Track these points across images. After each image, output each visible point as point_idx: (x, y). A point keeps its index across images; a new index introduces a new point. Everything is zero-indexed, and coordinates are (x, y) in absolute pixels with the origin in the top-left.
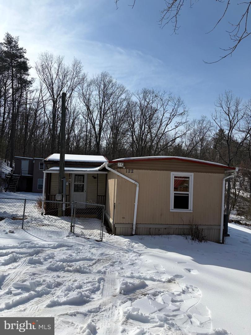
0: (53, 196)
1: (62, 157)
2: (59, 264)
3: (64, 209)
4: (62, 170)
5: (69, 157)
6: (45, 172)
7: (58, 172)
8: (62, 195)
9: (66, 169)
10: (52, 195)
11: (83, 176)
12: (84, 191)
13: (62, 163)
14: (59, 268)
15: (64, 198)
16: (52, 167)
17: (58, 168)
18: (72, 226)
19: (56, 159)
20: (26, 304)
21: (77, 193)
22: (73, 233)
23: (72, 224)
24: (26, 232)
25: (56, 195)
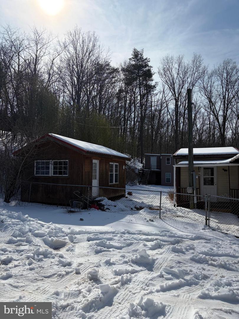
0: (184, 189)
1: (191, 151)
2: (202, 256)
3: (195, 202)
4: (191, 164)
5: (197, 151)
6: (175, 166)
7: (187, 166)
8: (193, 188)
9: (194, 162)
10: (182, 188)
11: (212, 169)
12: (215, 184)
13: (191, 157)
14: (202, 260)
15: (195, 191)
16: (181, 161)
17: (187, 162)
18: (206, 219)
19: (184, 154)
20: (179, 290)
21: (206, 186)
22: (208, 226)
23: (206, 217)
24: (164, 221)
25: (187, 188)
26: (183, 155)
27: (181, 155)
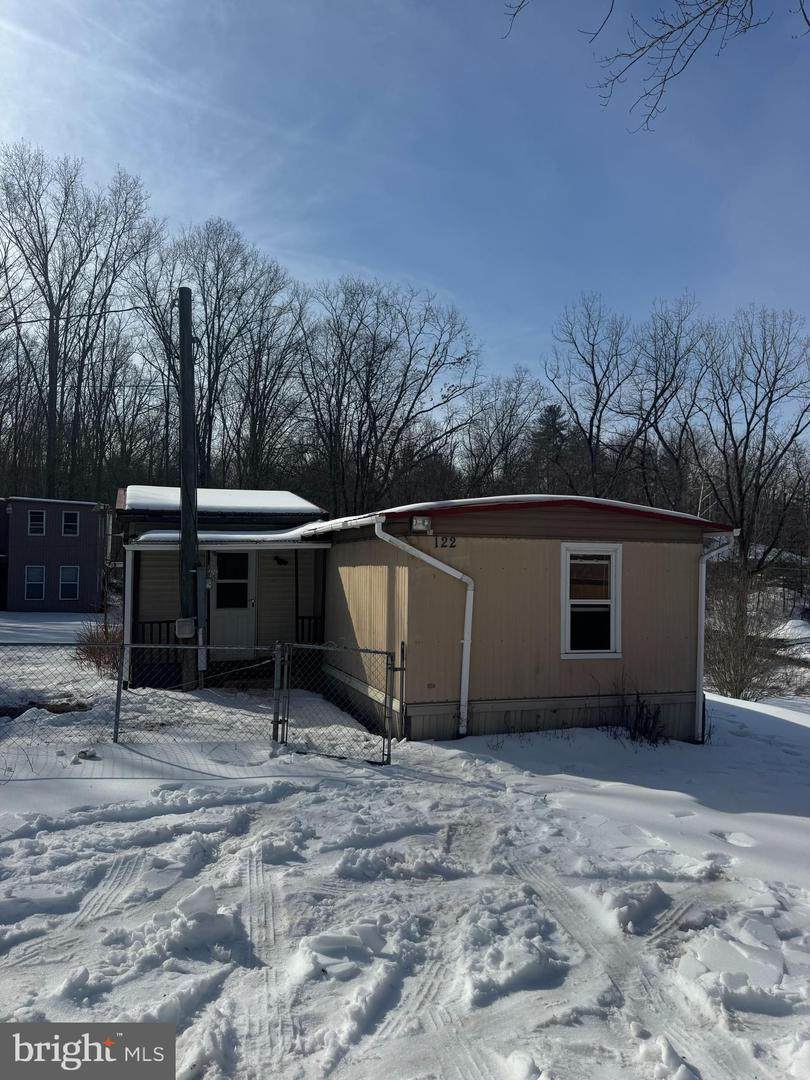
0: (164, 625)
1: (189, 498)
2: (367, 854)
3: (202, 666)
4: (189, 541)
5: (209, 498)
6: (130, 548)
7: (176, 548)
8: (196, 622)
9: (201, 536)
10: (152, 623)
11: (242, 557)
12: (249, 604)
13: (188, 518)
14: (372, 869)
15: (201, 630)
16: (144, 531)
17: (176, 535)
18: (276, 723)
19: (169, 506)
21: (225, 612)
22: (282, 742)
23: (276, 715)
25: (174, 622)
26: (151, 509)
27: (145, 508)
